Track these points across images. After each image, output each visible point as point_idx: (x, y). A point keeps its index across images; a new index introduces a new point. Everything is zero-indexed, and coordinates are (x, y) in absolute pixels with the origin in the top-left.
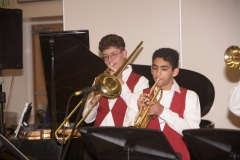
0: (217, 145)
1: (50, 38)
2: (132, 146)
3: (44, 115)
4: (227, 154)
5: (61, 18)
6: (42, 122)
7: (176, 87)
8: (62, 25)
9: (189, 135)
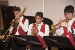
0: (53, 40)
1: (4, 8)
2: (28, 41)
3: (3, 31)
4: (56, 43)
5: (8, 2)
6: (2, 33)
7: (42, 23)
8: (8, 4)
9: (45, 37)
